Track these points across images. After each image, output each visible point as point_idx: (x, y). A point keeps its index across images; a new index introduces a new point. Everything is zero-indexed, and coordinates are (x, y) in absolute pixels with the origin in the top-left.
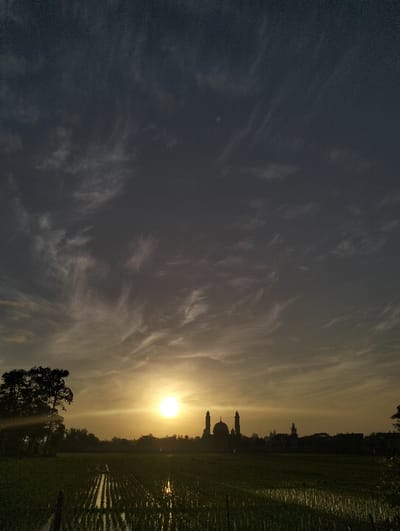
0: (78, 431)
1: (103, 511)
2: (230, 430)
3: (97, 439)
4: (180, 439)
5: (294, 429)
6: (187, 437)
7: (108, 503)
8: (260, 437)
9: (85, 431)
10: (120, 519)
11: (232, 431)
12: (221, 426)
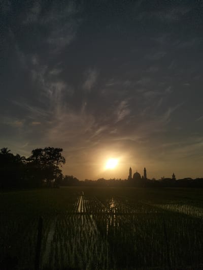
0: (69, 177)
1: (81, 214)
2: (141, 176)
3: (78, 180)
4: (117, 180)
5: (174, 176)
6: (120, 179)
7: (84, 210)
8: (156, 179)
9: (72, 177)
10: (90, 218)
11: (143, 177)
12: (137, 175)
